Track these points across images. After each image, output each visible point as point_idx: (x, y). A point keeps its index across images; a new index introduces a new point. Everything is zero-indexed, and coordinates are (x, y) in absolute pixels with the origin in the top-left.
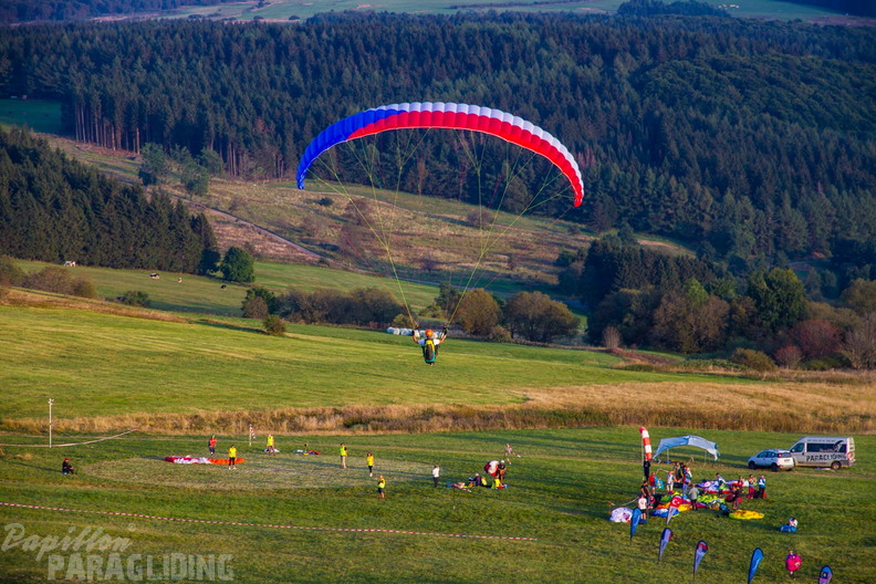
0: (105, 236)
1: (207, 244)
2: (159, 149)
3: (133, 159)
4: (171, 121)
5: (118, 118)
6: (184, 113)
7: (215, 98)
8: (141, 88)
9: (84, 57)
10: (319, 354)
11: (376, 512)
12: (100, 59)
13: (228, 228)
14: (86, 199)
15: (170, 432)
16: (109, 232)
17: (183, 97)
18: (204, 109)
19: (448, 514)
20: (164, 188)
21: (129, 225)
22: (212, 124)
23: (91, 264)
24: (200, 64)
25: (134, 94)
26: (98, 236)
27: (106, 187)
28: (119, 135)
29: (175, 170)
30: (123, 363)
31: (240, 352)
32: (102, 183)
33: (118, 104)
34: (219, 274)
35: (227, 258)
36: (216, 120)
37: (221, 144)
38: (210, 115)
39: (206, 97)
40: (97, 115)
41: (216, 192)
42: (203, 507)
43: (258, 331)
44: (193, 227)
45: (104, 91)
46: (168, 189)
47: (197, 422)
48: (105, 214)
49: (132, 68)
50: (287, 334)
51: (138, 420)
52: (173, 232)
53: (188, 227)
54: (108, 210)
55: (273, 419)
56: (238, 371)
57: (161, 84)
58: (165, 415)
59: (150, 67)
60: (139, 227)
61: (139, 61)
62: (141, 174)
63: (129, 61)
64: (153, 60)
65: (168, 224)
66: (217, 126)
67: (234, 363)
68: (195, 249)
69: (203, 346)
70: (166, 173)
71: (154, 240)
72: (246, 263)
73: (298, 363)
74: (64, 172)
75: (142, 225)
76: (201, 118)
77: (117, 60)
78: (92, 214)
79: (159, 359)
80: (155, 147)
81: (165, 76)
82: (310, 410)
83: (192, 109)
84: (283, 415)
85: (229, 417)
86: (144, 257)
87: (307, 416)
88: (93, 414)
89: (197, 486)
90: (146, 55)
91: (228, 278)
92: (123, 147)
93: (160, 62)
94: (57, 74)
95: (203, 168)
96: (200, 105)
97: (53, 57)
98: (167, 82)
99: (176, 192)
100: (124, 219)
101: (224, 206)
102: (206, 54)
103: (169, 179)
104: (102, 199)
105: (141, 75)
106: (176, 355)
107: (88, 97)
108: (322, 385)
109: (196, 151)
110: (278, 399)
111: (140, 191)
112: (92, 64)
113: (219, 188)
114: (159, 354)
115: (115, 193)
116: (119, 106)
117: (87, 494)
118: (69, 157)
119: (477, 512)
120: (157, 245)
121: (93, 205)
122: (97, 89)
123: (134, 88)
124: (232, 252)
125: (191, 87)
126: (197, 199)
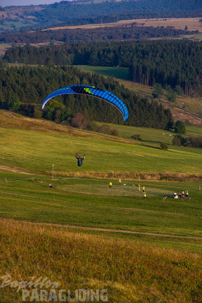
0: (134, 116)
1: (170, 120)
2: (160, 85)
3: (152, 89)
4: (166, 76)
5: (148, 74)
6: (171, 73)
7: (182, 68)
8: (157, 63)
9: (139, 52)
10: (169, 156)
11: (140, 204)
12: (144, 53)
13: (181, 114)
14: (128, 102)
15: (98, 178)
16: (135, 114)
17: (171, 67)
18: (178, 72)
19: (163, 206)
20: (161, 99)
21: (142, 112)
22: (180, 77)
23: (128, 125)
24: (179, 56)
25: (154, 66)
26: (131, 116)
27: (135, 98)
28: (148, 81)
29: (165, 93)
30: (97, 156)
31: (140, 154)
32: (134, 97)
33: (148, 69)
34: (174, 130)
35: (176, 124)
36: (182, 76)
37: (183, 85)
38: (180, 74)
39: (180, 67)
40: (141, 73)
41: (180, 101)
42: (85, 199)
43: (158, 148)
44: (165, 113)
45: (144, 65)
46: (162, 100)
47: (110, 175)
48: (134, 108)
49: (155, 56)
50: (168, 149)
51: (91, 174)
52: (158, 115)
53: (163, 113)
54: (135, 107)
55: (137, 175)
56: (135, 160)
57: (164, 63)
58: (100, 172)
59: (162, 57)
60: (146, 113)
61: (158, 54)
62: (153, 94)
63: (154, 54)
64: (163, 54)
65: (156, 112)
66: (182, 78)
67: (136, 157)
68: (165, 121)
69: (129, 152)
70: (162, 94)
71: (151, 117)
72: (183, 126)
73: (158, 158)
74: (121, 93)
75: (147, 112)
76: (177, 75)
77: (150, 54)
78: (130, 108)
79: (110, 155)
80: (159, 85)
81: (166, 60)
82: (151, 173)
83: (174, 72)
84: (141, 174)
85: (122, 174)
86: (148, 123)
87: (149, 175)
88: (76, 171)
89: (89, 194)
90: (160, 52)
91: (176, 131)
92: (149, 85)
93: (165, 55)
94: (129, 58)
95: (175, 92)
96: (177, 70)
97: (128, 52)
98: (166, 62)
99: (165, 101)
100: (141, 109)
101: (181, 106)
102: (182, 52)
103: (163, 96)
104: (133, 102)
105: (158, 59)
106: (117, 154)
107: (138, 67)
108: (160, 166)
109: (173, 87)
110: (142, 169)
111: (147, 100)
112: (142, 55)
113: (181, 100)
114: (111, 153)
115: (138, 100)
116: (148, 70)
117: (50, 194)
118: (125, 87)
119: (173, 206)
120: (152, 119)
121: (130, 104)
122: (141, 64)
123: (155, 64)
124: (178, 122)
125: (175, 63)
126: (172, 103)
